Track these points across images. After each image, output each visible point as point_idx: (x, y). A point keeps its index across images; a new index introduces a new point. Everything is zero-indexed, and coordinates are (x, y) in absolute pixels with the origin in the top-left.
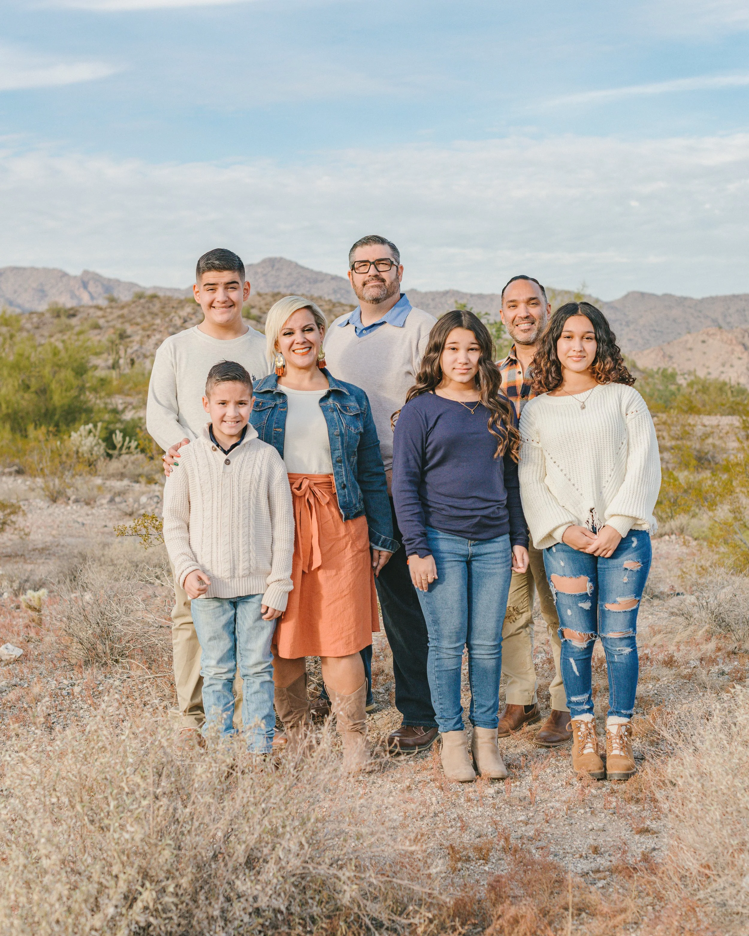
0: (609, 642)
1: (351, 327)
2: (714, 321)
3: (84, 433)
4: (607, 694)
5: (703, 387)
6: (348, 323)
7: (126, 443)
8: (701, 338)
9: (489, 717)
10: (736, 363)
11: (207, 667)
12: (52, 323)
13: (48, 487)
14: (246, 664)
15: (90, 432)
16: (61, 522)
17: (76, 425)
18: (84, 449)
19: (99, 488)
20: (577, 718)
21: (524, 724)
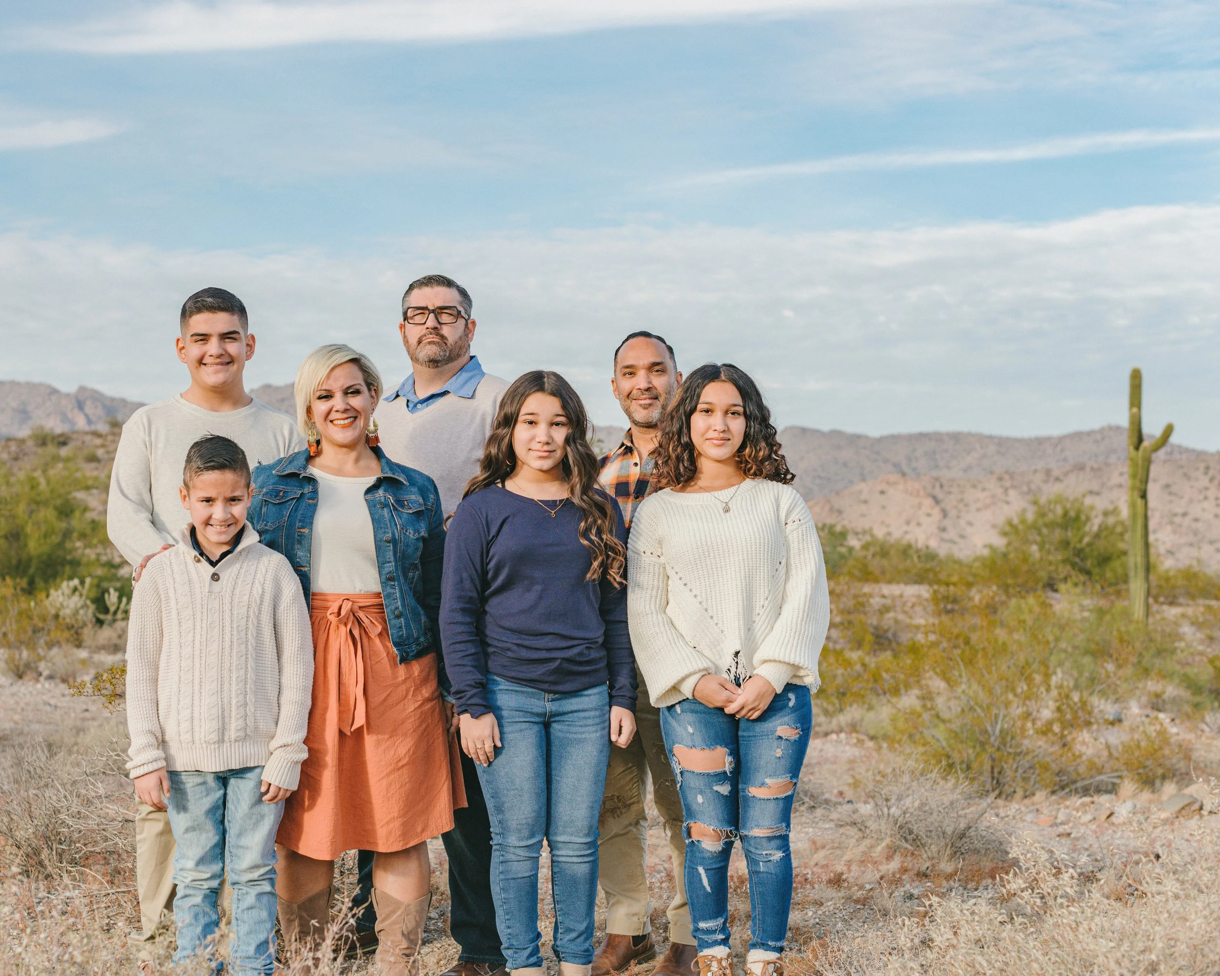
0: (752, 842)
1: (402, 401)
2: (896, 465)
3: (67, 591)
4: (750, 923)
5: (882, 549)
6: (397, 396)
7: (122, 606)
8: (879, 488)
9: (580, 946)
10: (924, 520)
11: (182, 870)
12: (35, 453)
13: (13, 660)
14: (236, 867)
15: (75, 590)
16: (27, 704)
17: (58, 581)
18: (67, 612)
19: (83, 662)
20: (707, 952)
21: (632, 962)
